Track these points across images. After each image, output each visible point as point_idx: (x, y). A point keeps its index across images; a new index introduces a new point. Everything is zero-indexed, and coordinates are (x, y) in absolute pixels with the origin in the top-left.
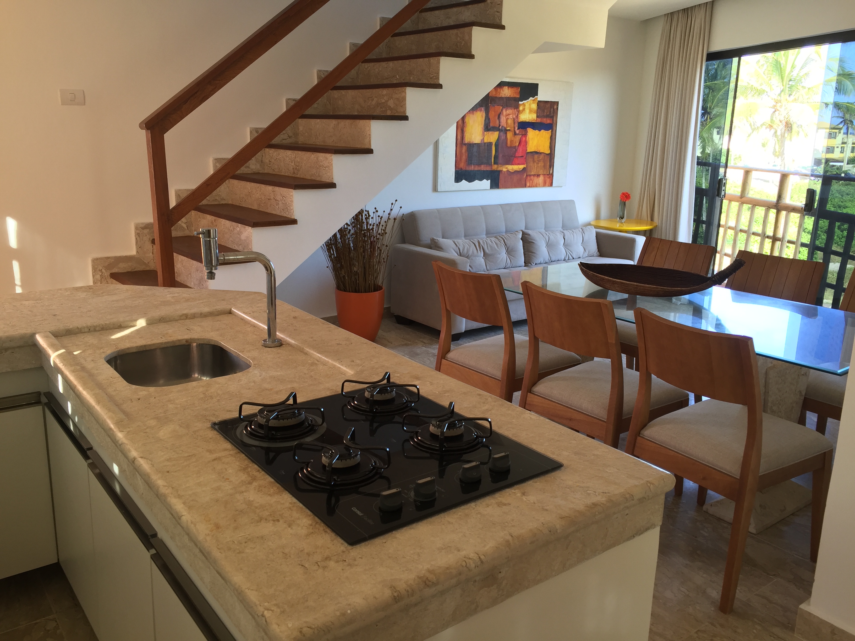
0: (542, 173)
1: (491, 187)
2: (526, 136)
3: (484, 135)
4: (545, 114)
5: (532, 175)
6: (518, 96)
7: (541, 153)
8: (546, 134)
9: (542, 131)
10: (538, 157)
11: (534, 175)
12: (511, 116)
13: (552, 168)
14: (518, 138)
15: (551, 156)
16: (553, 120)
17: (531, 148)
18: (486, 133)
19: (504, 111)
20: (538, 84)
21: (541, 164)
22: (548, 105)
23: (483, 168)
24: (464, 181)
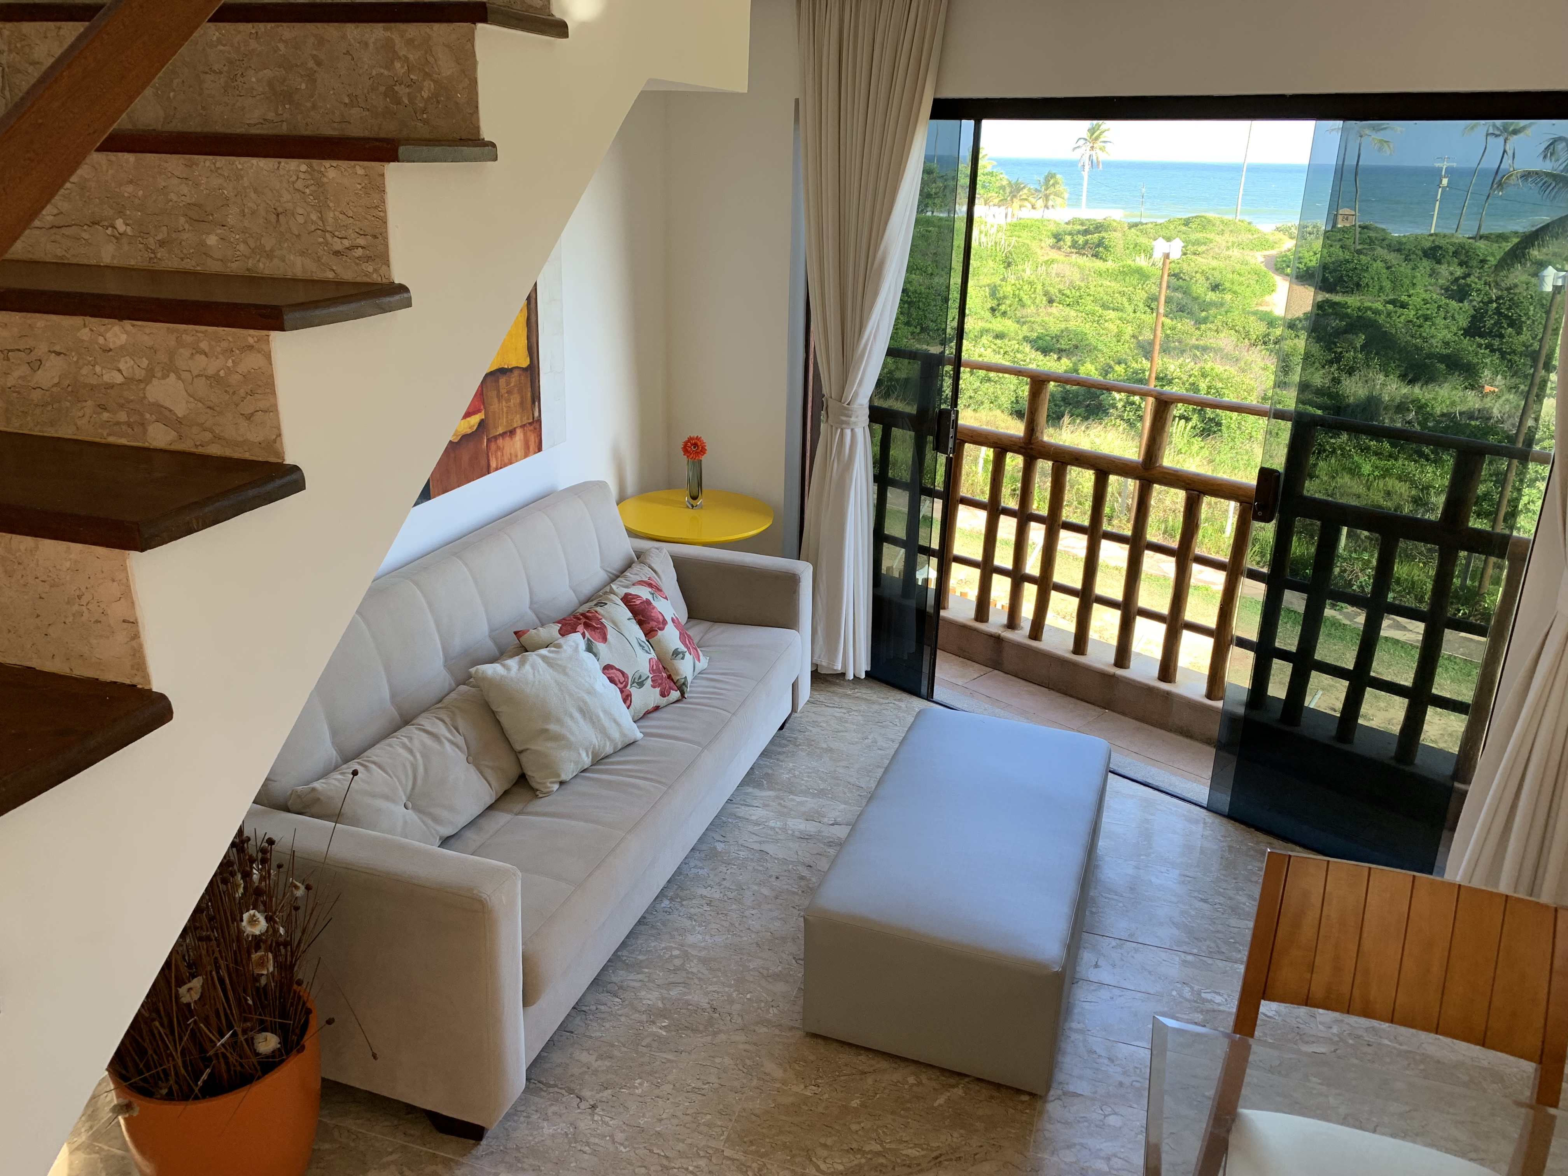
0: (519, 424)
5: (500, 435)
7: (511, 370)
11: (504, 435)
13: (537, 403)
15: (532, 371)
21: (515, 399)
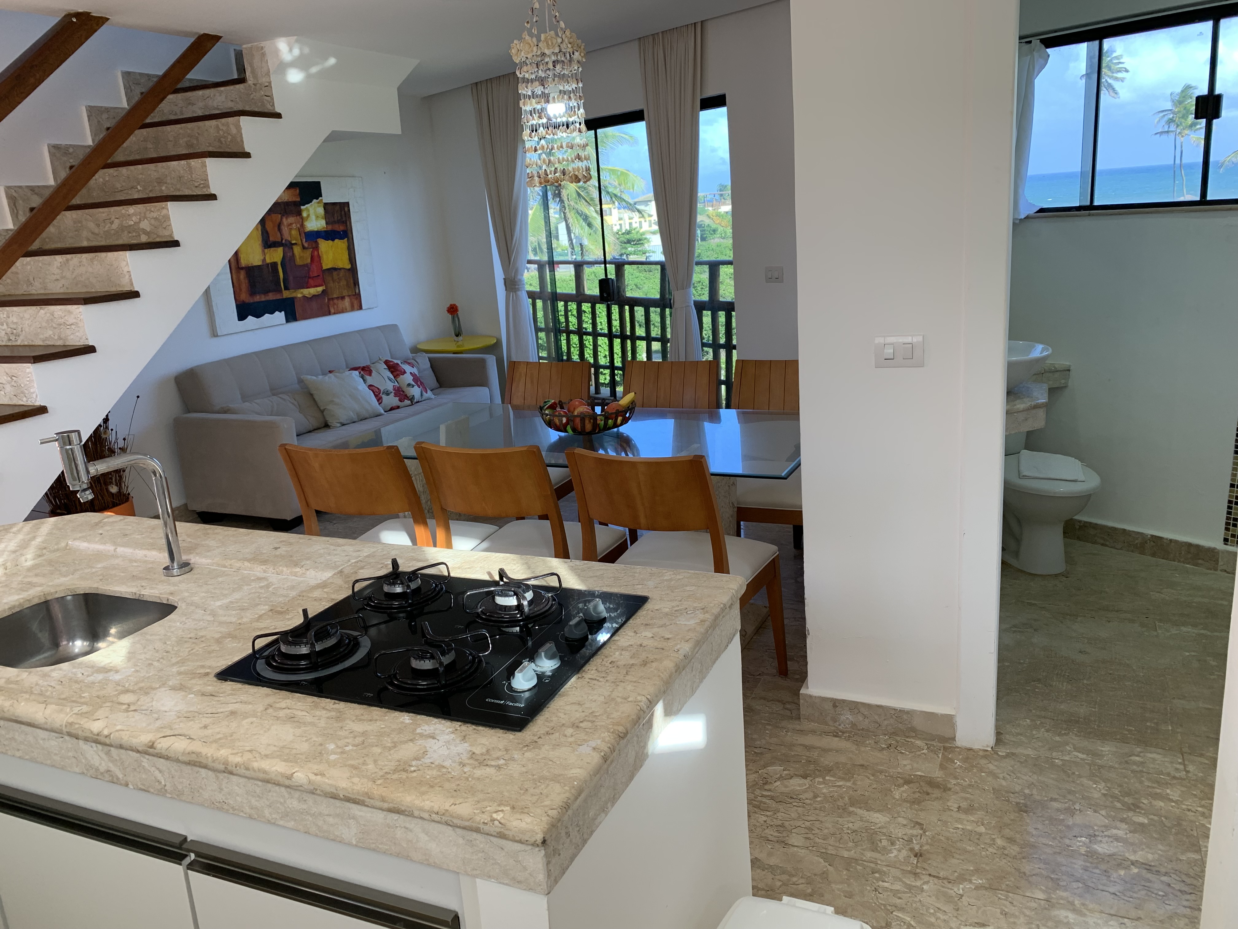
0: (347, 294)
1: (288, 321)
2: (318, 250)
3: (264, 254)
4: (336, 219)
5: (335, 298)
6: (299, 199)
7: (340, 269)
8: (340, 245)
9: (336, 241)
10: (338, 275)
11: (337, 298)
12: (294, 225)
13: (357, 286)
14: (308, 253)
15: (353, 271)
16: (347, 226)
17: (327, 264)
18: (266, 250)
19: (284, 220)
20: (319, 183)
21: (343, 283)
22: (338, 207)
23: (271, 297)
24: (250, 317)
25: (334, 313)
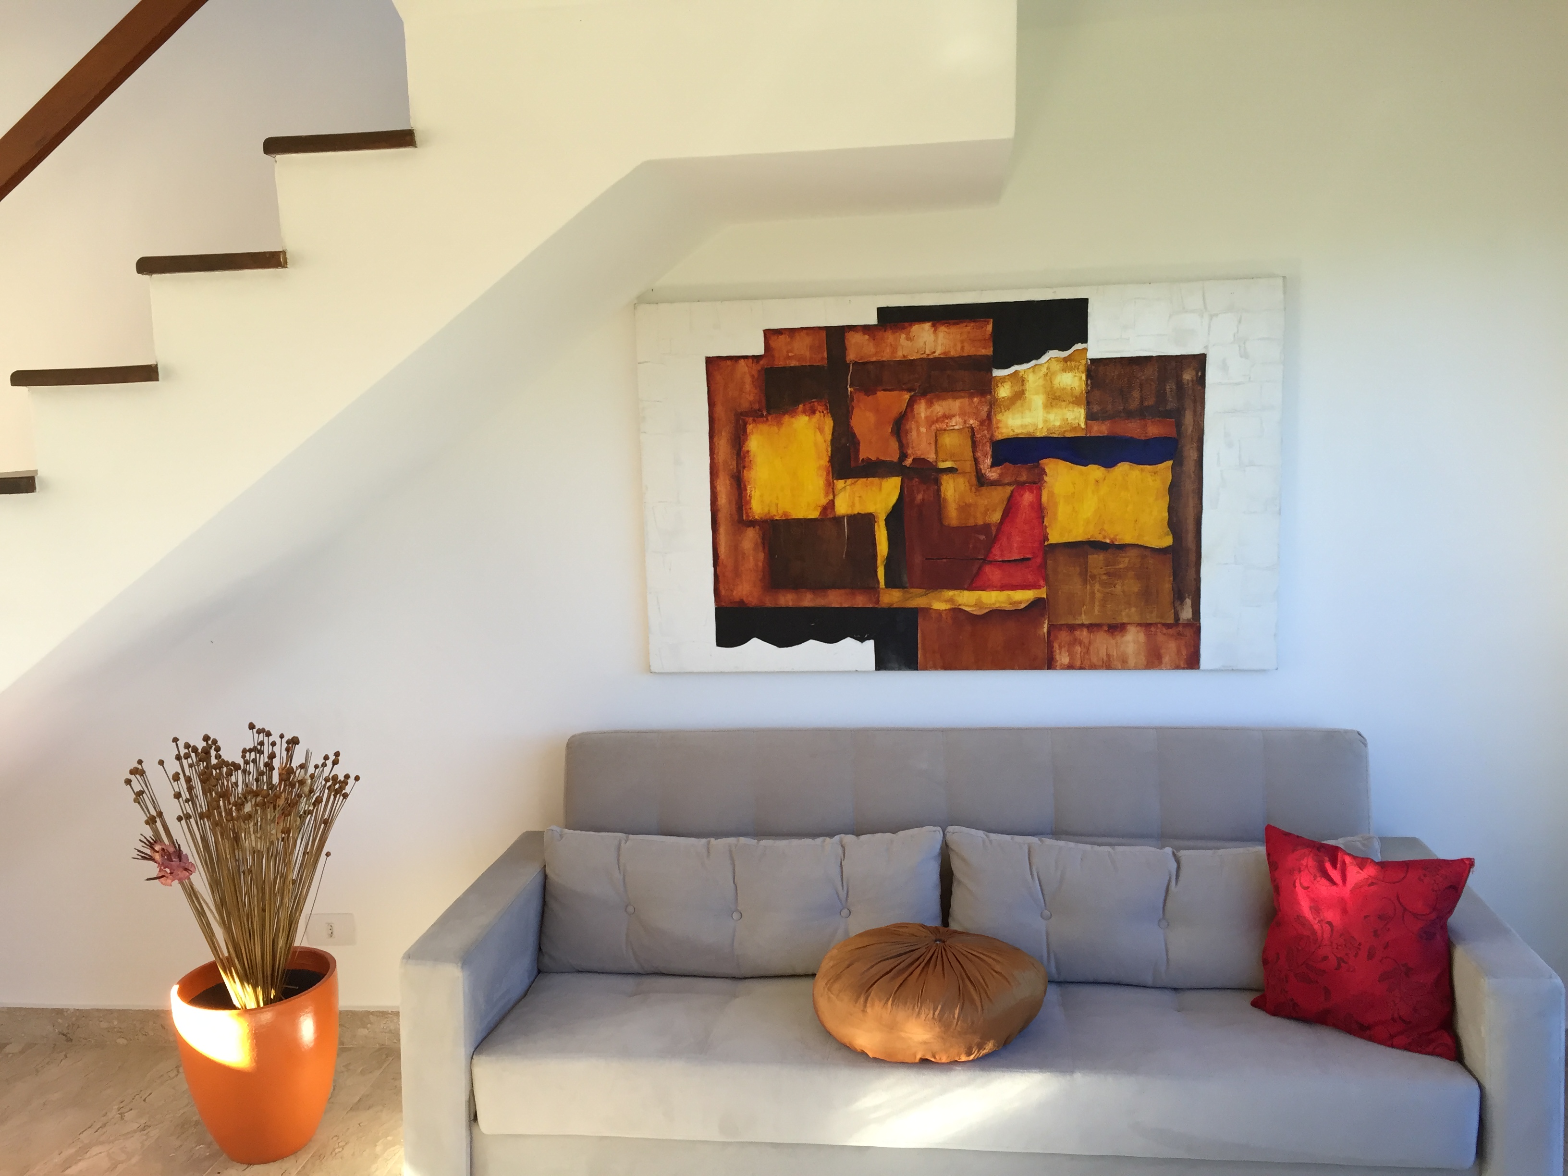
0: (1136, 619)
1: (881, 664)
2: (1040, 490)
3: (831, 491)
4: (1134, 404)
5: (1083, 626)
6: (988, 351)
7: (1123, 547)
9: (1123, 467)
10: (1111, 563)
11: (1092, 627)
12: (956, 421)
13: (1188, 601)
14: (997, 496)
15: (1178, 557)
16: (1179, 425)
17: (1065, 531)
18: (840, 484)
19: (918, 406)
20: (1085, 302)
22: (1150, 372)
23: (835, 599)
24: (756, 641)
25: (1070, 667)
